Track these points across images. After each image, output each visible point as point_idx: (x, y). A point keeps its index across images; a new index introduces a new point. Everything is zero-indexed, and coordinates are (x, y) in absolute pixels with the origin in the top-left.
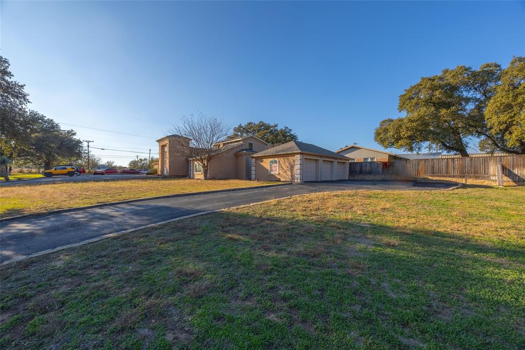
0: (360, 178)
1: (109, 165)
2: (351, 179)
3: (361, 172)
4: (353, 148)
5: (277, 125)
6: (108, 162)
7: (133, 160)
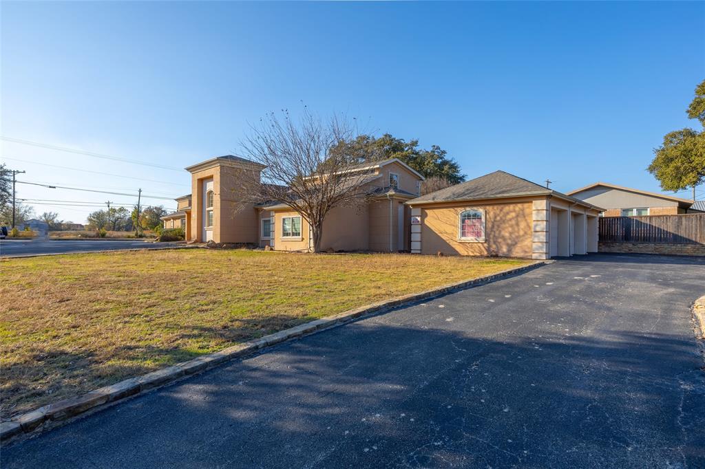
0: (625, 250)
1: (47, 221)
2: (603, 250)
3: (627, 237)
4: (599, 189)
5: (416, 142)
6: (45, 215)
7: (97, 210)
